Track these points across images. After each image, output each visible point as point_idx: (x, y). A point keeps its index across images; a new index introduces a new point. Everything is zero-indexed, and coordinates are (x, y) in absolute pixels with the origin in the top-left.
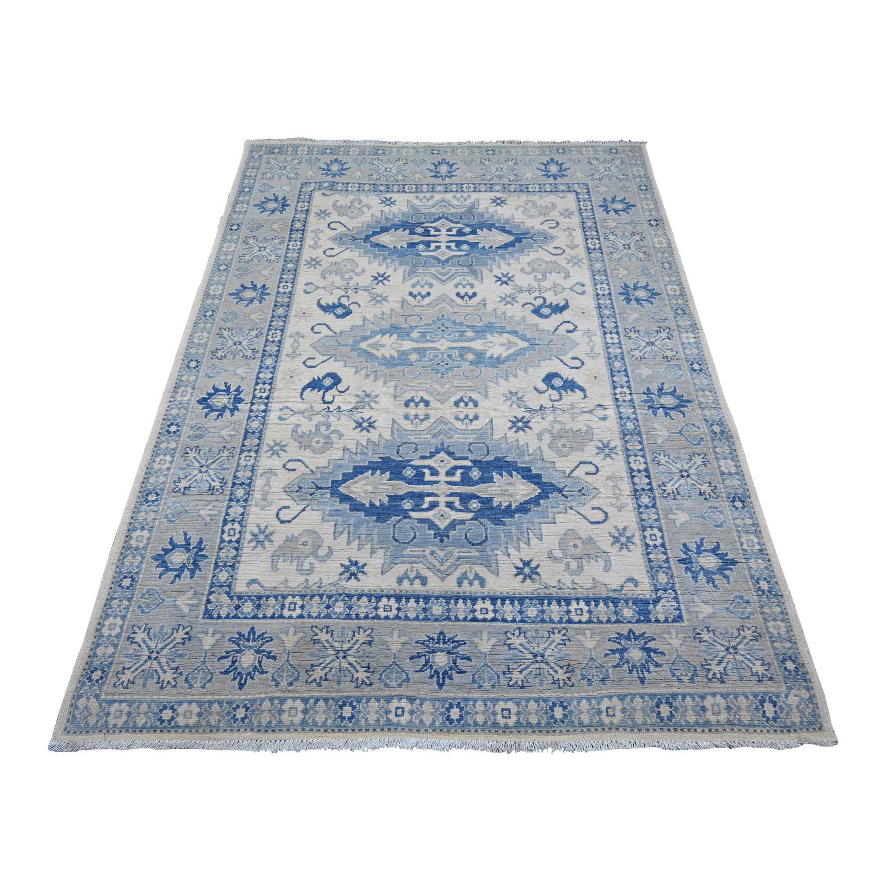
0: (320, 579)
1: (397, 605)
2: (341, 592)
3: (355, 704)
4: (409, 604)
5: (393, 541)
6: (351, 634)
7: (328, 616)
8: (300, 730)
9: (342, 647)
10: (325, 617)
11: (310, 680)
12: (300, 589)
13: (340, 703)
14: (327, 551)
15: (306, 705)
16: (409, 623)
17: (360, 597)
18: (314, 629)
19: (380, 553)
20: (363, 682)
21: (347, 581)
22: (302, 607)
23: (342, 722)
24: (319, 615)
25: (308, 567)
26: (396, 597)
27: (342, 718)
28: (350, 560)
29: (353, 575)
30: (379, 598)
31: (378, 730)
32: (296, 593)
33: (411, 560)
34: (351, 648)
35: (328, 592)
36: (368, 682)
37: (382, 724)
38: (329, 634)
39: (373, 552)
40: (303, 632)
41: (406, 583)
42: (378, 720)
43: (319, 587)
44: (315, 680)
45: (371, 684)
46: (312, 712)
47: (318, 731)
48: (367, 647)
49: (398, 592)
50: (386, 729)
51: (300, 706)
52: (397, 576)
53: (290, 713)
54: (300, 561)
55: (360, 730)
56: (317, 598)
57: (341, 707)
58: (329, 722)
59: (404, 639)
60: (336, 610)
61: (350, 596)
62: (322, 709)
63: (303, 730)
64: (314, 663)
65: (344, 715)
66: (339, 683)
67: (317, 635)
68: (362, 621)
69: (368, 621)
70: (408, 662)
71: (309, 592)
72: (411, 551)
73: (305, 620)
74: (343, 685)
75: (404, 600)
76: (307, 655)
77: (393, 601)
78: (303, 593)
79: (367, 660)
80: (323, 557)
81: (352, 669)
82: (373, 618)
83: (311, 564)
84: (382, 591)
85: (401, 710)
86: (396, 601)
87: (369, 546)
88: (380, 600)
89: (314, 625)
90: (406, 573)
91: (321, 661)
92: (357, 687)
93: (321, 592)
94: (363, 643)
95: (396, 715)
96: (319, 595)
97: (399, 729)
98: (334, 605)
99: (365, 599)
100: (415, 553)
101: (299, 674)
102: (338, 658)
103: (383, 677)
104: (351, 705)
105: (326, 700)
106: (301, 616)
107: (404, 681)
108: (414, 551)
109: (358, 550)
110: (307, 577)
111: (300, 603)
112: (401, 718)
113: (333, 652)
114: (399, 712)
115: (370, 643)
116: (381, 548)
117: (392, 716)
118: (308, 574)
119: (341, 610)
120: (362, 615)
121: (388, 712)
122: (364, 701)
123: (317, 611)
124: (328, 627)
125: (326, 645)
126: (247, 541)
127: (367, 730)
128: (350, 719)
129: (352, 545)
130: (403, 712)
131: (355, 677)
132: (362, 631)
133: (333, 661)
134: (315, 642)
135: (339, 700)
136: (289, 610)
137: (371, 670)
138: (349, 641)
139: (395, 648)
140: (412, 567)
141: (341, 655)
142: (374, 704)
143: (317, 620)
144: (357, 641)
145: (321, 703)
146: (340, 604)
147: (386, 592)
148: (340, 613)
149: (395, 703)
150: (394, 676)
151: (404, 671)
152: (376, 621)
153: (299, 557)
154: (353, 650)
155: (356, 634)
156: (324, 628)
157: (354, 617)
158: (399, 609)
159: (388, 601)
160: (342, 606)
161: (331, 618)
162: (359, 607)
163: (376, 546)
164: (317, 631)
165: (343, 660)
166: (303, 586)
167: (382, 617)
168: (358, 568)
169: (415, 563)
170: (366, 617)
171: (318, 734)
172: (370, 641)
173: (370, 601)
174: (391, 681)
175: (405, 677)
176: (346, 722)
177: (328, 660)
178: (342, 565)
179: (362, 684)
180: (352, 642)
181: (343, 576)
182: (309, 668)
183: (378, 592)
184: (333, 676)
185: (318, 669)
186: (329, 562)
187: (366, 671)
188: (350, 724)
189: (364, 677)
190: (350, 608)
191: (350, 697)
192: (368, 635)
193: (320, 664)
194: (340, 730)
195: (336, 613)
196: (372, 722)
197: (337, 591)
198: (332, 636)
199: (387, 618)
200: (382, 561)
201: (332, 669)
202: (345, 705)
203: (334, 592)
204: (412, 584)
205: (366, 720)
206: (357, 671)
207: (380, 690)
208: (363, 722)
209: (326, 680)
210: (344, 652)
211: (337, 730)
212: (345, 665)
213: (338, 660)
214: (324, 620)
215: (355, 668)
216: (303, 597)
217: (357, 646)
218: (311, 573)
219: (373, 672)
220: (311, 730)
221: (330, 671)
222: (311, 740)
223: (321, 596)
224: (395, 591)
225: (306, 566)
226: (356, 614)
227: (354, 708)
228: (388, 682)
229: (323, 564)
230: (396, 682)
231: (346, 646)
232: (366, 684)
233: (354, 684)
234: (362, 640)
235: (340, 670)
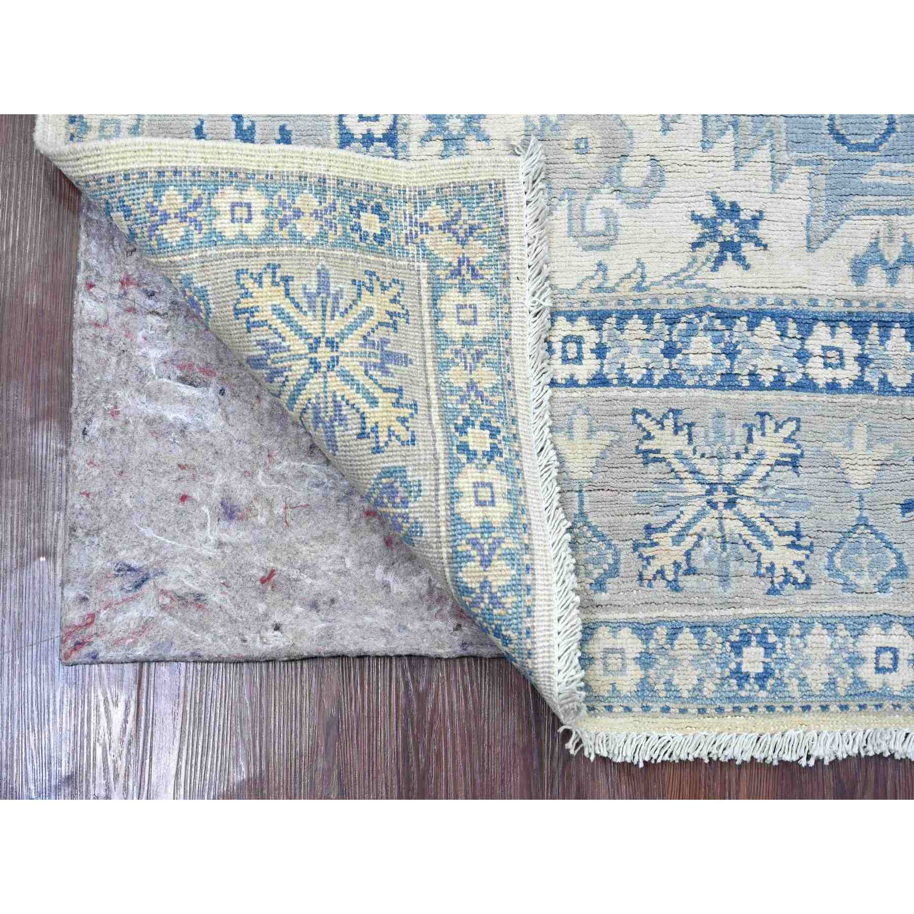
0: (640, 264)
1: (856, 349)
2: (700, 302)
3: (772, 639)
4: (889, 344)
5: (830, 139)
6: (741, 433)
7: (672, 380)
8: (637, 709)
9: (720, 473)
10: (665, 383)
11: (649, 573)
12: (585, 294)
13: (734, 638)
14: (647, 170)
15: (646, 641)
16: (894, 401)
17: (755, 318)
18: (640, 418)
19: (798, 178)
20: (787, 575)
21: (714, 269)
22: (600, 351)
23: (740, 686)
24: (650, 376)
25: (600, 226)
26: (851, 323)
27: (741, 677)
28: (715, 200)
29: (730, 247)
30: (806, 324)
31: (834, 708)
32: (577, 307)
33: (887, 202)
34: (746, 475)
35: (664, 305)
36: (801, 579)
37: (842, 692)
38: (683, 437)
39: (777, 177)
40: (611, 429)
41: (876, 276)
42: (832, 683)
43: (639, 288)
44: (661, 572)
45: (808, 583)
46: (663, 661)
47: (683, 711)
48: (786, 473)
49: (856, 307)
50: (853, 707)
51: (631, 644)
52: (851, 255)
53: (605, 665)
54: (578, 203)
55: (788, 708)
56: (635, 323)
57: (737, 648)
58: (709, 687)
59: (884, 451)
60: (694, 361)
61: (728, 317)
62: (688, 655)
63: (646, 709)
64: (654, 520)
65: (745, 668)
66: (724, 579)
67: (649, 437)
68: (770, 396)
69: (787, 395)
70: (899, 519)
71: (612, 305)
72: (882, 173)
73: (613, 392)
74: (735, 586)
75: (874, 331)
76: (631, 497)
77: (844, 332)
78: (595, 306)
79: (792, 513)
80: (637, 191)
81: (754, 540)
82: (797, 387)
83: (608, 213)
84: (814, 302)
85: (889, 655)
86: (854, 334)
87: (763, 154)
88: (810, 331)
89: (640, 406)
90: (875, 245)
91: (671, 514)
92: (772, 591)
93: (645, 304)
94: (778, 463)
95: (878, 670)
96: (640, 312)
97: (887, 704)
98: (687, 345)
99: (768, 326)
100: (895, 182)
101: (616, 554)
102: (714, 506)
103: (837, 561)
104: (762, 640)
105: (698, 628)
106: (599, 381)
107: (893, 573)
108: (891, 174)
109: (737, 166)
110: (600, 256)
111: (591, 338)
112: (891, 677)
113: (699, 489)
114: (886, 659)
115: (794, 462)
116: (800, 162)
117: (866, 671)
118: (604, 247)
119: (706, 361)
120: (768, 378)
121: (856, 660)
122: (795, 629)
123: (642, 362)
124: (676, 412)
125: (678, 466)
126: (415, 138)
127: (806, 708)
128: (762, 679)
129: (717, 149)
130: (896, 659)
131: (766, 563)
132: (770, 425)
133: (702, 514)
134: (649, 457)
135: (729, 629)
136: (565, 360)
137: (805, 542)
138: (738, 456)
139: (860, 476)
140: (891, 227)
141: (720, 496)
142: (819, 639)
143: (647, 393)
144: (761, 455)
145: (686, 637)
146: (702, 342)
147: (823, 306)
148: (708, 371)
149: (874, 637)
150: (865, 561)
151: (888, 545)
152: (804, 396)
153: (571, 191)
154: (753, 481)
155: (756, 435)
156: (665, 416)
157: (746, 383)
158: (863, 360)
159: (833, 334)
160: (710, 347)
161: (682, 385)
162: (757, 350)
163: (785, 157)
164: (648, 424)
165: (727, 513)
166: (594, 284)
167: (821, 383)
168: (741, 225)
169: (898, 211)
170: (779, 384)
171: (684, 720)
172: (794, 457)
173: (783, 335)
174: (859, 574)
175: (893, 564)
176: (751, 687)
177: (689, 512)
178: (696, 218)
179: (786, 582)
180: (747, 458)
181: (702, 254)
182: (640, 537)
183: (804, 304)
184: (707, 559)
185: (664, 539)
186: (658, 209)
187: (793, 545)
188: (763, 694)
189: (789, 564)
190: (731, 353)
191: (757, 619)
192: (787, 440)
193: (670, 524)
194: (737, 709)
195: (693, 371)
196: (817, 686)
197: (689, 299)
198: (690, 440)
199: (833, 387)
200: (804, 207)
201: (700, 537)
202: (748, 643)
203: (682, 304)
204: (892, 281)
205: (802, 681)
206: (769, 545)
207: (833, 599)
208: (793, 687)
209: (691, 571)
210: (729, 489)
211: (728, 708)
212: (733, 526)
213: (715, 513)
214: (664, 393)
215: (761, 535)
216: (597, 318)
217: (760, 471)
218: (612, 242)
219: (810, 548)
220: (666, 710)
221: (697, 545)
222: (668, 738)
223: (647, 316)
224: (848, 303)
225: (596, 223)
226: (751, 374)
227: (770, 649)
228: (851, 575)
229: (642, 212)
230: (872, 574)
231: (732, 470)
232: (795, 582)
233: (765, 584)
234: (772, 455)
235: (724, 542)
